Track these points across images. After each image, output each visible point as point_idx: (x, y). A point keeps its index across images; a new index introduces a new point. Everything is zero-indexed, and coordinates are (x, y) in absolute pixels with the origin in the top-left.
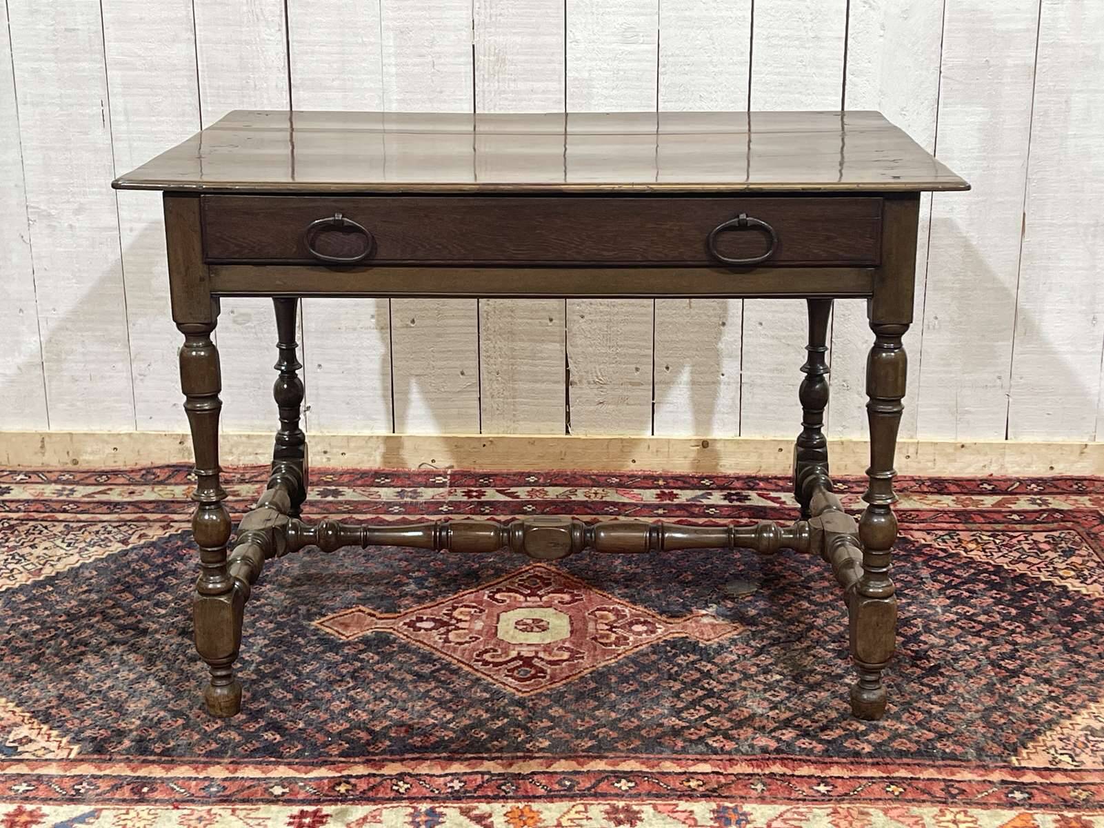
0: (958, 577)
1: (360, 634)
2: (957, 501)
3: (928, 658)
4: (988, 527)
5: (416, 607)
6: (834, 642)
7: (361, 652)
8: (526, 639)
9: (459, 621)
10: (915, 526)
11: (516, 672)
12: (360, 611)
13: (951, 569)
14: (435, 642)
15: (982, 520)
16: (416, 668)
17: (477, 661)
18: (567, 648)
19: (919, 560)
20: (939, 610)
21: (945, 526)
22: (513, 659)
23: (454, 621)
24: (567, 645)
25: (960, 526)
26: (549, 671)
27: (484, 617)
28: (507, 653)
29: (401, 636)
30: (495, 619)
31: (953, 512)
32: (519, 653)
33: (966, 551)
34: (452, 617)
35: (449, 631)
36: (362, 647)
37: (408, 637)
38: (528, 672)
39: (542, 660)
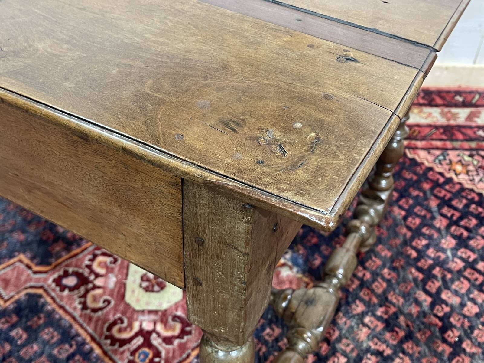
0: (456, 209)
1: (17, 297)
2: (443, 114)
3: (451, 327)
4: (466, 145)
5: (65, 256)
6: (381, 306)
7: (13, 326)
8: (148, 304)
9: (97, 276)
10: (419, 144)
11: (137, 355)
12: (21, 261)
13: (450, 200)
14: (75, 308)
15: (460, 136)
16: (55, 352)
17: (107, 338)
18: (179, 317)
19: (426, 186)
20: (449, 253)
21: (439, 144)
22: (136, 335)
23: (92, 277)
24: (179, 313)
25: (449, 144)
26: (163, 354)
27: (116, 270)
28: (130, 326)
29: (49, 300)
30: (125, 271)
31: (442, 127)
32: (141, 325)
33: (457, 175)
34: (92, 271)
35: (87, 291)
36: (15, 319)
37: (54, 301)
38: (146, 355)
39: (159, 335)
